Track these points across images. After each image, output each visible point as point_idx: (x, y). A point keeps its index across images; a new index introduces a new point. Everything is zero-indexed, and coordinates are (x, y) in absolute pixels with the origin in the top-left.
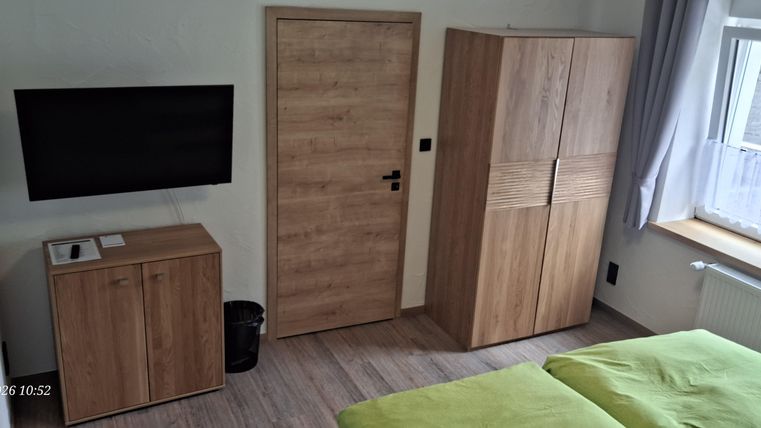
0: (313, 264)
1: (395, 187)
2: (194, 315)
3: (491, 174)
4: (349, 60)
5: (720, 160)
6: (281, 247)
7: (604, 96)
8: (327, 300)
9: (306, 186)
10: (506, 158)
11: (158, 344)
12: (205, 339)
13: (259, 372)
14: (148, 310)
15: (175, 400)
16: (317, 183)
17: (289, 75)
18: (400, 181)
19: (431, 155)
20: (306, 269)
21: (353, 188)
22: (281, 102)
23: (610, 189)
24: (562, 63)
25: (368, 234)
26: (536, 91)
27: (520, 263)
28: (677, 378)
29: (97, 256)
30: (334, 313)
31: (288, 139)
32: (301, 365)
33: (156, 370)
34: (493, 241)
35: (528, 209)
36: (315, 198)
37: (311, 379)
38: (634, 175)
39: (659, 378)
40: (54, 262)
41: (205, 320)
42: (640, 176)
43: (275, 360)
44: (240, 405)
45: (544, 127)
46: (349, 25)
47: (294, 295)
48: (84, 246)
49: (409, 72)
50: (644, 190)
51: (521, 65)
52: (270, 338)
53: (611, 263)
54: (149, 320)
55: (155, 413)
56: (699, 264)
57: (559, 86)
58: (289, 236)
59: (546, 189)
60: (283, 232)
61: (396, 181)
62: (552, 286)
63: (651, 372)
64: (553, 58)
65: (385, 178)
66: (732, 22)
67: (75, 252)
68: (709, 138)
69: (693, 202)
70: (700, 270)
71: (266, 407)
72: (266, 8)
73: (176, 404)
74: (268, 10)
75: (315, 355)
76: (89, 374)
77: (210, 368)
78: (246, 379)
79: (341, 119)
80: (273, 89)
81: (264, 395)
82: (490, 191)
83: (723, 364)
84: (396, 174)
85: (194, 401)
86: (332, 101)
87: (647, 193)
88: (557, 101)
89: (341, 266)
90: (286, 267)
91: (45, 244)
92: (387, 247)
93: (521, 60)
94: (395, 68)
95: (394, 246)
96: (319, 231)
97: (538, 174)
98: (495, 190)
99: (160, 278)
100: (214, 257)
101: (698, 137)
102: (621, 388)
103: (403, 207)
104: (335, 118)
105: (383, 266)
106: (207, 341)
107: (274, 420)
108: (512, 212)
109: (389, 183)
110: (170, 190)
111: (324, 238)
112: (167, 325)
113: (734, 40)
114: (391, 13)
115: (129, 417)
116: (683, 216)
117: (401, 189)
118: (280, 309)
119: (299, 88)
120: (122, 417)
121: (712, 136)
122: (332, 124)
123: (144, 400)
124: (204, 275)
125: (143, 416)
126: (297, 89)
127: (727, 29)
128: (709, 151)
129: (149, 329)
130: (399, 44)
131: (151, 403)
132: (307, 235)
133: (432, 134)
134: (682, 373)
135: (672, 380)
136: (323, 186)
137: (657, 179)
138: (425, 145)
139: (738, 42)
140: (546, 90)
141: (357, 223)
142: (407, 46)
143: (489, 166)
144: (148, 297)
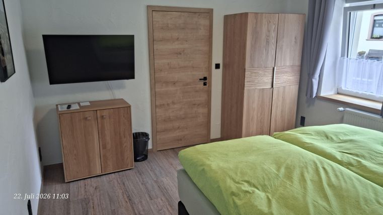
0: (171, 118)
1: (205, 84)
2: (120, 134)
3: (246, 73)
4: (183, 29)
5: (347, 65)
6: (157, 110)
7: (294, 40)
8: (177, 134)
9: (167, 83)
10: (252, 66)
11: (104, 147)
12: (125, 145)
13: (149, 162)
14: (100, 131)
15: (113, 173)
16: (172, 82)
17: (158, 35)
18: (207, 81)
19: (220, 70)
20: (168, 120)
21: (187, 84)
22: (155, 46)
23: (299, 81)
24: (274, 24)
25: (195, 105)
26: (264, 37)
27: (261, 114)
28: (334, 138)
29: (78, 108)
30: (181, 140)
31: (159, 62)
32: (168, 160)
33: (104, 159)
34: (248, 105)
35: (263, 89)
36: (171, 89)
37: (172, 165)
38: (309, 75)
39: (326, 138)
40: (60, 110)
41: (125, 137)
42: (311, 75)
43: (156, 158)
44: (140, 174)
45: (268, 53)
46: (182, 13)
47: (164, 131)
48: (72, 105)
49: (208, 34)
50: (314, 80)
51: (256, 25)
52: (154, 151)
53: (302, 117)
54: (100, 136)
55: (104, 178)
56: (341, 109)
57: (273, 34)
58: (161, 105)
59: (271, 80)
60: (158, 103)
61: (205, 81)
62: (276, 124)
63: (321, 136)
64: (270, 22)
65: (200, 79)
66: (347, 5)
67: (69, 107)
68: (341, 56)
69: (336, 86)
70: (342, 111)
71: (152, 175)
72: (148, 6)
73: (113, 174)
74: (148, 7)
75: (173, 156)
76: (75, 159)
77: (127, 159)
78: (142, 165)
79: (180, 54)
80: (152, 41)
81: (151, 170)
82: (246, 81)
83: (356, 133)
84: (205, 79)
85: (121, 173)
86: (176, 46)
87: (315, 82)
88: (273, 41)
89: (183, 119)
90: (160, 119)
91: (57, 105)
92: (202, 110)
93: (256, 23)
94: (202, 32)
95: (205, 111)
96: (173, 103)
97: (266, 73)
98: (248, 80)
99: (104, 117)
100: (128, 109)
101: (336, 58)
102: (308, 141)
103: (209, 93)
104: (178, 53)
105: (201, 119)
106: (126, 146)
107: (155, 179)
108: (256, 90)
109: (202, 82)
110: (109, 81)
111: (176, 106)
112: (108, 138)
113: (348, 12)
114: (200, 9)
115: (92, 179)
116: (332, 93)
117: (207, 85)
118: (158, 137)
119: (163, 40)
120: (90, 179)
121: (343, 55)
122: (177, 56)
123: (99, 172)
124: (124, 117)
125: (99, 179)
126: (161, 41)
127: (345, 8)
128: (342, 63)
129: (100, 140)
130: (204, 22)
131: (101, 174)
132: (168, 104)
133: (220, 62)
134: (336, 135)
135: (332, 138)
136: (174, 83)
137: (319, 76)
138: (217, 66)
139: (350, 13)
140: (268, 36)
141: (189, 100)
142: (207, 22)
143: (245, 69)
144: (100, 126)
